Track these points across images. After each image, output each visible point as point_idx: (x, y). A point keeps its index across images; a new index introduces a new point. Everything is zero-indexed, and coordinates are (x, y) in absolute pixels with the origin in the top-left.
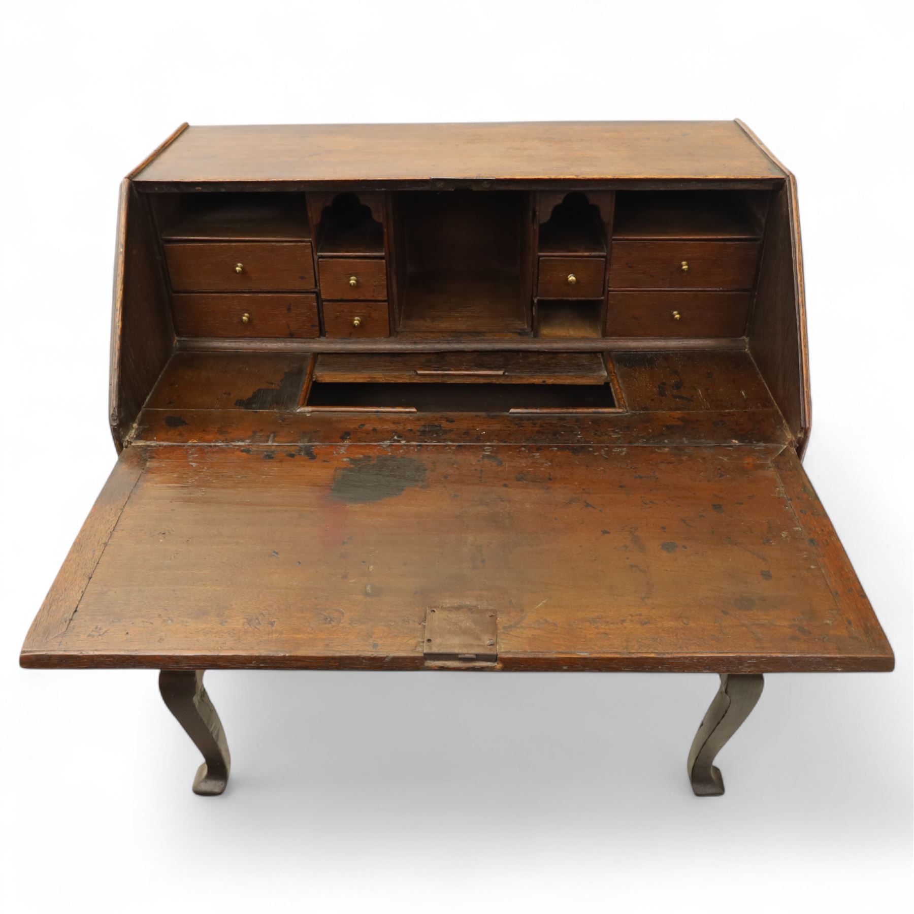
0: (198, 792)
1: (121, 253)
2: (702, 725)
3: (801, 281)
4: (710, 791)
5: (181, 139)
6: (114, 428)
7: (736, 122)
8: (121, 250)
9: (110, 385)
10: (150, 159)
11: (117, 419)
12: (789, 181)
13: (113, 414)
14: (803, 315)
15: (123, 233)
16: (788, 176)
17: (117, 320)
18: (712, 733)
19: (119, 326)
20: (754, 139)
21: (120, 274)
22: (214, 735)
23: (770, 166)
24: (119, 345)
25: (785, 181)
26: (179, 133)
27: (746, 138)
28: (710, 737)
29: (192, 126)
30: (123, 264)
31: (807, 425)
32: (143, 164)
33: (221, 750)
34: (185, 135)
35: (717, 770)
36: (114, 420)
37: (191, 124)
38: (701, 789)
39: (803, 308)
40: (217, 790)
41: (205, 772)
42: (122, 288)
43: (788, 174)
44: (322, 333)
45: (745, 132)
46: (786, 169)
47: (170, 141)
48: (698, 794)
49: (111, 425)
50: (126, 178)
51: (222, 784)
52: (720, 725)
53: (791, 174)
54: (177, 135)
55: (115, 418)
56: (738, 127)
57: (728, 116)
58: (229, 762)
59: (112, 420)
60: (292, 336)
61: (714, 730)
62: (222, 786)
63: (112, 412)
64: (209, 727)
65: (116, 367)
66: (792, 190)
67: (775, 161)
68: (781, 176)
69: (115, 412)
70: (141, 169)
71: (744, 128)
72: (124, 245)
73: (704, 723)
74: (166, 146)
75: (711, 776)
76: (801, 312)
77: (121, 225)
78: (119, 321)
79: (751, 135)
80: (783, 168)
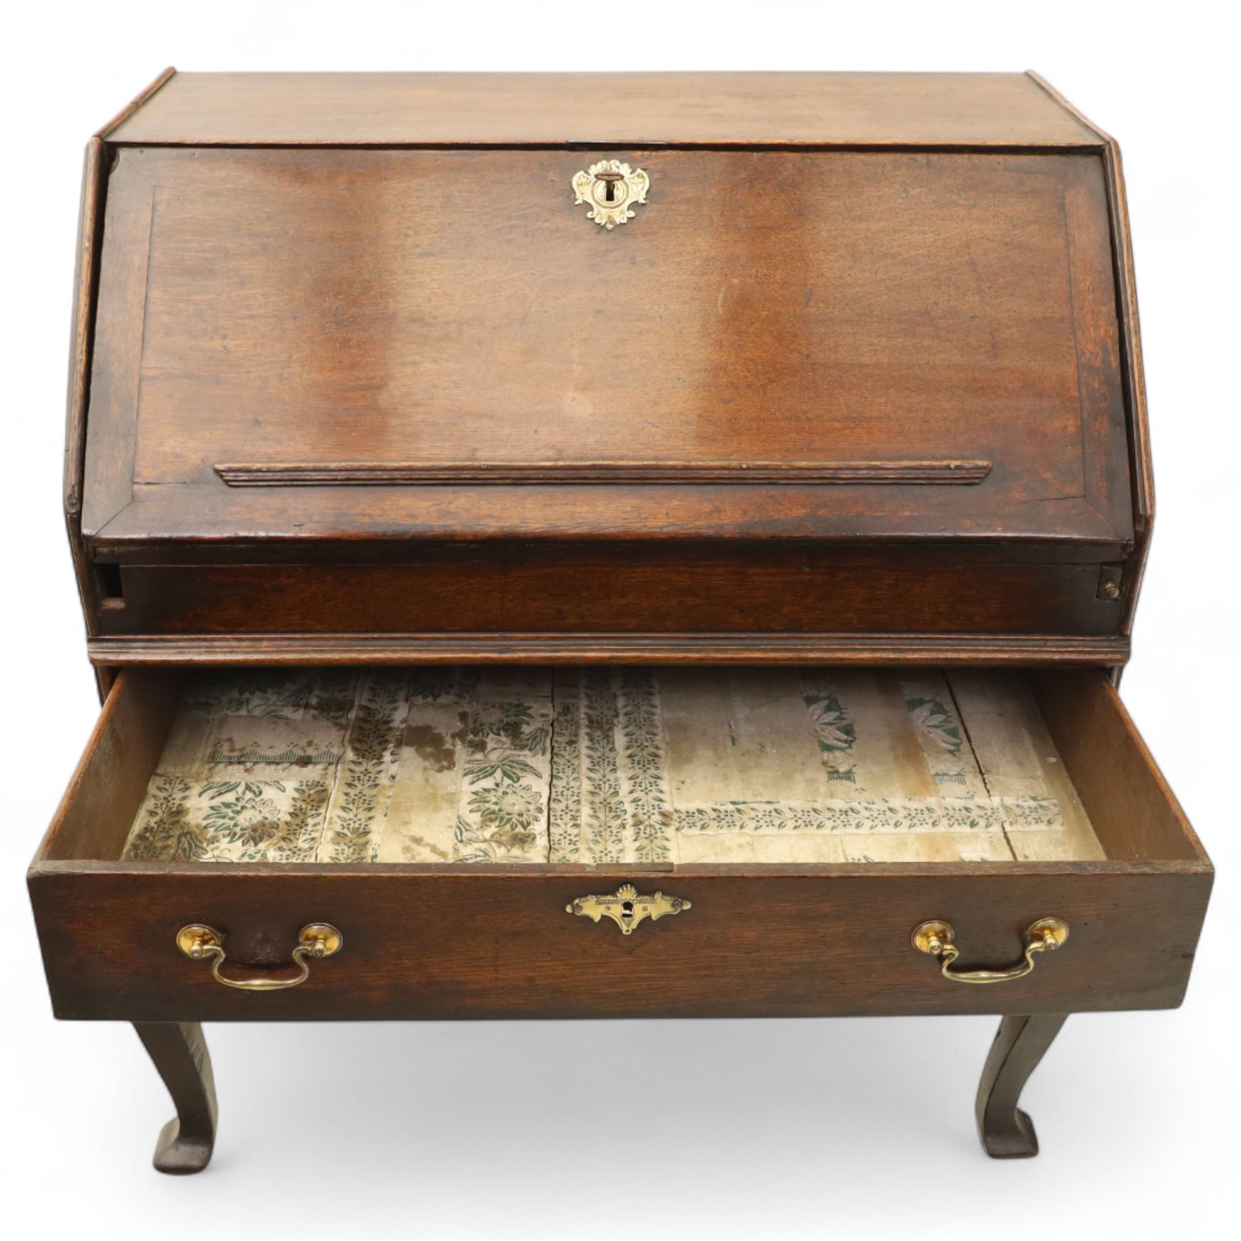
0: (162, 1168)
1: (87, 248)
2: (999, 1034)
3: (1132, 296)
4: (1015, 1149)
5: (167, 89)
6: (71, 517)
7: (1027, 75)
8: (87, 244)
9: (67, 451)
10: (127, 114)
11: (76, 503)
12: (1110, 149)
13: (70, 495)
14: (1136, 346)
15: (91, 219)
16: (1109, 143)
17: (79, 350)
18: (1015, 1042)
19: (81, 360)
20: (1056, 96)
21: (85, 282)
22: (196, 1060)
23: (1082, 130)
24: (82, 389)
25: (1104, 150)
26: (163, 80)
27: (1044, 96)
28: (1013, 1051)
29: (180, 73)
30: (90, 267)
31: (1149, 512)
32: (117, 119)
33: (205, 1090)
34: (172, 85)
35: (1025, 1118)
36: (72, 505)
37: (179, 69)
38: (999, 1147)
39: (1136, 336)
40: (195, 1163)
41: (176, 1133)
42: (88, 302)
43: (1108, 139)
45: (1042, 88)
46: (1105, 133)
47: (153, 91)
48: (994, 1154)
49: (66, 513)
50: (95, 136)
51: (204, 1152)
52: (1028, 1026)
53: (1112, 139)
54: (161, 83)
55: (74, 501)
56: (1032, 80)
57: (1017, 66)
58: (216, 1114)
59: (69, 504)
61: (1017, 1038)
62: (205, 1155)
63: (69, 491)
64: (189, 1045)
65: (76, 423)
66: (1116, 163)
67: (1089, 124)
68: (1097, 142)
69: (74, 491)
70: (116, 124)
71: (1040, 81)
72: (91, 237)
73: (1002, 1030)
74: (147, 97)
75: (1015, 1123)
76: (1134, 342)
77: (86, 207)
78: (82, 352)
79: (1051, 91)
80: (1100, 132)
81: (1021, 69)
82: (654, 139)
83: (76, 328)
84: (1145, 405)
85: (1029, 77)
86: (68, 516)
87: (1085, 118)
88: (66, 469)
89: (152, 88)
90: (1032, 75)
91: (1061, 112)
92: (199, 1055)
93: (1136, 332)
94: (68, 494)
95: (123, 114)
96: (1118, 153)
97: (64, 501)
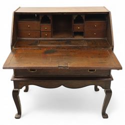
44: (41, 37)
60: (36, 37)
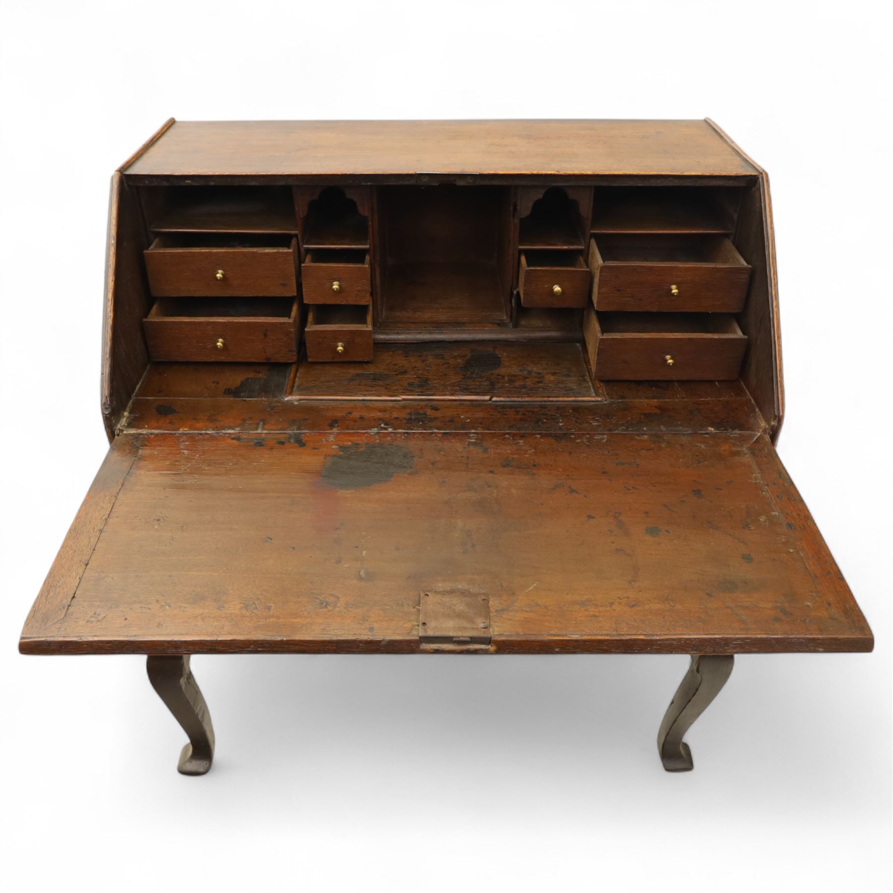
0: (183, 772)
1: (112, 244)
2: (672, 702)
3: (774, 274)
4: (680, 767)
5: (168, 134)
8: (113, 242)
9: (102, 374)
10: (140, 153)
12: (762, 178)
15: (115, 225)
16: (761, 173)
17: (109, 310)
18: (682, 711)
20: (725, 138)
21: (112, 266)
22: (200, 716)
23: (743, 164)
24: (111, 335)
25: (758, 178)
26: (166, 128)
27: (717, 137)
28: (681, 715)
29: (178, 122)
30: (115, 256)
31: (781, 414)
32: (133, 158)
33: (206, 731)
34: (172, 130)
35: (686, 746)
37: (177, 119)
38: (671, 765)
39: (776, 300)
40: (201, 770)
41: (190, 752)
42: (114, 279)
43: (761, 171)
45: (714, 129)
46: (759, 166)
47: (158, 136)
48: (669, 770)
49: (103, 414)
50: (117, 171)
51: (206, 764)
52: (690, 703)
53: (764, 171)
54: (164, 130)
55: (108, 407)
56: (709, 126)
57: (698, 115)
58: (214, 742)
59: (104, 408)
61: (684, 708)
62: (207, 766)
63: (104, 400)
64: (195, 709)
65: (108, 356)
66: (766, 187)
67: (747, 159)
68: (754, 173)
69: (107, 400)
70: (131, 162)
71: (715, 127)
72: (115, 237)
73: (674, 701)
74: (154, 140)
75: (680, 752)
76: (774, 304)
77: (112, 217)
78: (110, 311)
79: (722, 134)
80: (755, 165)
81: (702, 117)
82: (471, 170)
83: (107, 295)
84: (780, 346)
85: (707, 123)
86: (104, 415)
87: (746, 154)
88: (102, 387)
89: (158, 133)
90: (708, 120)
91: (729, 149)
92: (201, 712)
93: (776, 298)
94: (103, 402)
95: (138, 153)
96: (768, 181)
97: (102, 406)
